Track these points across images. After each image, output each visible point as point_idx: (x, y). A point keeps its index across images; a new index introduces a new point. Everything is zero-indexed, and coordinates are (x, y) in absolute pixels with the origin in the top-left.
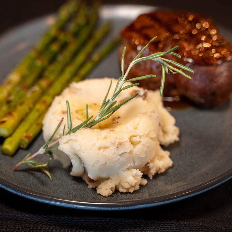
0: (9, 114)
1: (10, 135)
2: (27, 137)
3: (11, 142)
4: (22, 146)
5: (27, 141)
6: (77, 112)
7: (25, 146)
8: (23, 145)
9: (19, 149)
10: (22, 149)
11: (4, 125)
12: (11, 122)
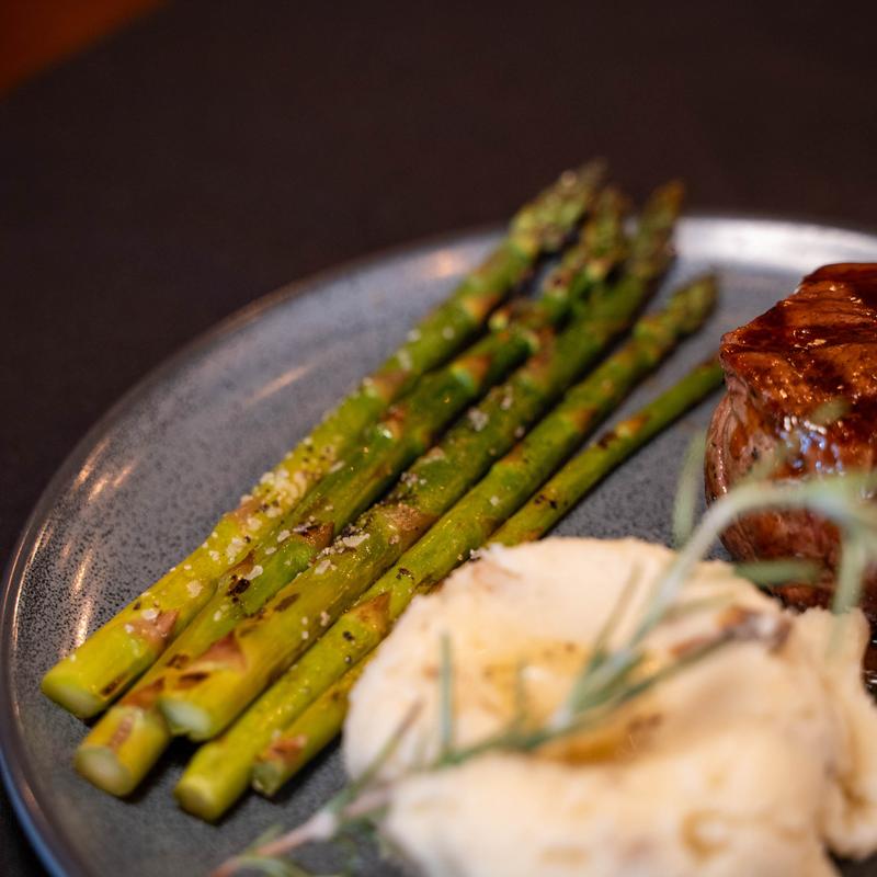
0: (228, 643)
1: (219, 736)
2: (281, 751)
3: (216, 765)
4: (258, 785)
5: (278, 768)
6: (489, 673)
7: (272, 787)
8: (263, 782)
9: (245, 795)
10: (261, 795)
11: (195, 692)
12: (227, 677)
